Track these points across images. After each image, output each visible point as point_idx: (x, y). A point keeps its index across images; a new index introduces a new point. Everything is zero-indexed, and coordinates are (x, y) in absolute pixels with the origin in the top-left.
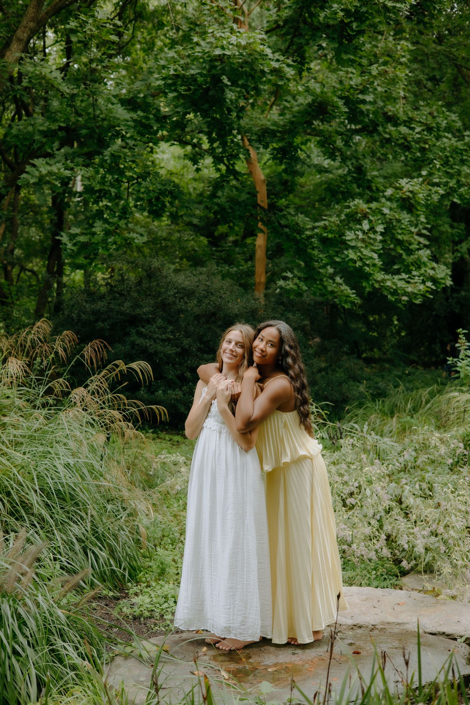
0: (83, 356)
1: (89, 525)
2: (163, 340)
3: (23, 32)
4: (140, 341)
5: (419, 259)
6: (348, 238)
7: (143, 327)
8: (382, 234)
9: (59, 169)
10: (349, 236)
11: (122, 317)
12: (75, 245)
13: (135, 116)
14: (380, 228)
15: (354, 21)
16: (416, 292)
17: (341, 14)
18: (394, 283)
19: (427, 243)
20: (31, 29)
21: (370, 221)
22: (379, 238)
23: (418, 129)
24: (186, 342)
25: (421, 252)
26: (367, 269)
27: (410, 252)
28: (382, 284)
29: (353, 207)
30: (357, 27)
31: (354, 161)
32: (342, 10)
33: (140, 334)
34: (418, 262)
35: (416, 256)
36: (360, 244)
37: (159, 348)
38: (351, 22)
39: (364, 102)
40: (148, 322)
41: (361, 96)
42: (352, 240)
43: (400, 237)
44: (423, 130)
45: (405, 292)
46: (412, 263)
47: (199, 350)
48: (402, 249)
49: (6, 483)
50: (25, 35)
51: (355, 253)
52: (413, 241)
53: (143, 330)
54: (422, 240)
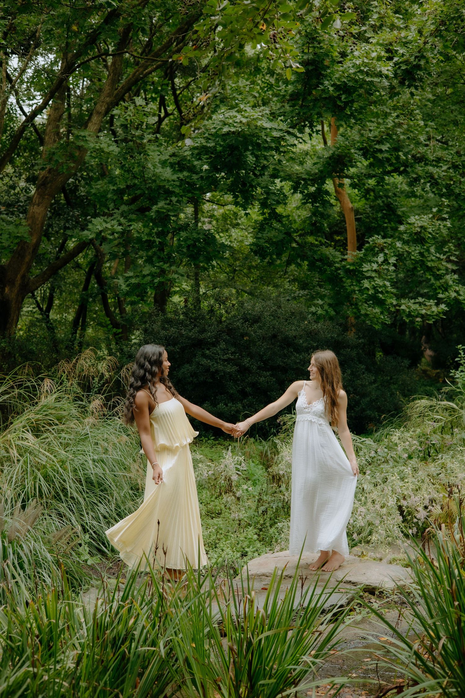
0: (120, 376)
1: (113, 506)
2: (225, 360)
3: (101, 106)
4: (204, 361)
5: (446, 283)
6: (364, 269)
7: (208, 349)
8: (395, 265)
9: (112, 226)
10: (366, 267)
11: (190, 341)
12: (128, 286)
13: (181, 176)
14: (392, 260)
15: (343, 94)
16: (429, 313)
17: (331, 89)
18: (409, 307)
19: (455, 268)
20: (107, 104)
21: (386, 254)
22: (392, 268)
23: (445, 168)
24: (246, 362)
25: (448, 277)
26: (381, 296)
27: (439, 277)
28: (397, 308)
29: (371, 243)
30: (345, 98)
31: (384, 199)
32: (332, 86)
33: (204, 356)
34: (445, 286)
35: (443, 281)
36: (374, 275)
37: (220, 367)
38: (341, 94)
39: (381, 151)
40: (214, 345)
41: (377, 147)
42: (368, 270)
43: (429, 264)
44: (449, 168)
45: (419, 314)
46: (439, 287)
47: (259, 368)
48: (430, 275)
49: (51, 474)
50: (103, 108)
51: (370, 282)
52: (440, 266)
53: (207, 352)
54: (449, 266)
